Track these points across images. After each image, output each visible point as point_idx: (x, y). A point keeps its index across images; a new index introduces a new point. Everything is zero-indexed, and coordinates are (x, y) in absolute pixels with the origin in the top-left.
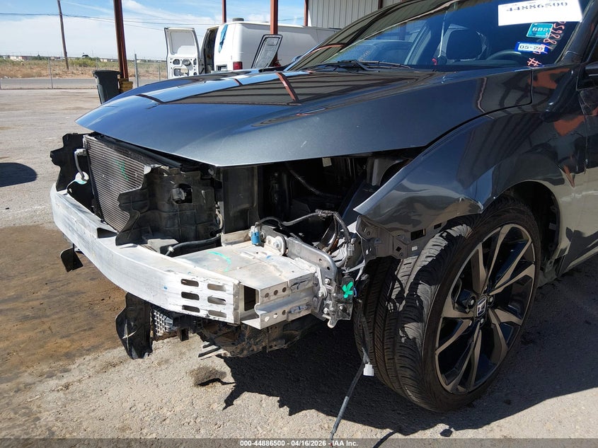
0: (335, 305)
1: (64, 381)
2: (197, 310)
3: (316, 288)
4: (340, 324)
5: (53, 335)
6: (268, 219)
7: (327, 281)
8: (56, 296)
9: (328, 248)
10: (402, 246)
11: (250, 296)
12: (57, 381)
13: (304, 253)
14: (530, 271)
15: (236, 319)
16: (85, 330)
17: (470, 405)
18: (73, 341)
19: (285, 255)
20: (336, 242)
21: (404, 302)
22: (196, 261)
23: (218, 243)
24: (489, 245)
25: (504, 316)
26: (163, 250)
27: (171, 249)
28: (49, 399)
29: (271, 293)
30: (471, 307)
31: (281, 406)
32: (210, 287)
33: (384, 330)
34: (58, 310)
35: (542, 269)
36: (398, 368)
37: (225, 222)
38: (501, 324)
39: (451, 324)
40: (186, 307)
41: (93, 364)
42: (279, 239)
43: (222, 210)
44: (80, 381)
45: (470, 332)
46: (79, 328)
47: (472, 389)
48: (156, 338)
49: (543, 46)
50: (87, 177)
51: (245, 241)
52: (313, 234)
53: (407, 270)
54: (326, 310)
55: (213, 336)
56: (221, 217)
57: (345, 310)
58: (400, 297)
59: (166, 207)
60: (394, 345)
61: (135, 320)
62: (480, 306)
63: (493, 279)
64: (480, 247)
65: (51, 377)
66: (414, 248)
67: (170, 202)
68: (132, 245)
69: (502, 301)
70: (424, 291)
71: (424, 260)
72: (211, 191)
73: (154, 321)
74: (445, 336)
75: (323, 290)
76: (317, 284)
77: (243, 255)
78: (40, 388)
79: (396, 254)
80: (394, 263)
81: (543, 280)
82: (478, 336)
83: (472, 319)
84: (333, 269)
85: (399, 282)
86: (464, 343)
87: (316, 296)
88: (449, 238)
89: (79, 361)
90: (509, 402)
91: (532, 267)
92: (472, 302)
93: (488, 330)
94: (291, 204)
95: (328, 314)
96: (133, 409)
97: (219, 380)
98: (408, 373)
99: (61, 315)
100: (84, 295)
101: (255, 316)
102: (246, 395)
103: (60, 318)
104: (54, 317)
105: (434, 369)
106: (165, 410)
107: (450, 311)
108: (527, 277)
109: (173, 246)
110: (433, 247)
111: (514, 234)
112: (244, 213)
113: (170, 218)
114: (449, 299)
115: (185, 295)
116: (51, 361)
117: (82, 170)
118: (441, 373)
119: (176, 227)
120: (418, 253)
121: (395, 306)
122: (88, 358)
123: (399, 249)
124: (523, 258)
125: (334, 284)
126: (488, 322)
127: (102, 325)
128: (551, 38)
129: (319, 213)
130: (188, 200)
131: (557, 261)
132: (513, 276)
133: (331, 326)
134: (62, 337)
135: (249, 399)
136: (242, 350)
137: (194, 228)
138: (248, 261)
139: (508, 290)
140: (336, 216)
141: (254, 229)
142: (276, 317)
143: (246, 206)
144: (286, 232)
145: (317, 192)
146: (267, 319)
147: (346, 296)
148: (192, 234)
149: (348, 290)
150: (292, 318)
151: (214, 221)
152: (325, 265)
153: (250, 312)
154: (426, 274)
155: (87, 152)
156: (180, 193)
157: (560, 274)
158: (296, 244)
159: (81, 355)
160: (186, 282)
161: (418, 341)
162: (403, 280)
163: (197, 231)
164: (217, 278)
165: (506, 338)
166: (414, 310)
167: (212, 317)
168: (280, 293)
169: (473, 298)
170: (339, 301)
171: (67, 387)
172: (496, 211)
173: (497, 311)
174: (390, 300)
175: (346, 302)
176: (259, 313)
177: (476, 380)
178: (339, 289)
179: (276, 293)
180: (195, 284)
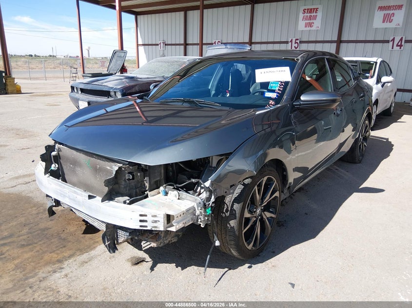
0: (204, 218)
1: (63, 273)
2: (146, 227)
3: (194, 212)
4: (206, 225)
5: (44, 252)
6: (169, 183)
7: (200, 208)
8: (34, 232)
9: (197, 194)
10: (227, 191)
11: (169, 218)
12: (59, 274)
13: (188, 198)
14: (277, 194)
15: (164, 229)
16: (62, 248)
17: (258, 255)
18: (58, 254)
19: (179, 199)
20: (200, 191)
21: (229, 212)
22: (142, 206)
23: (147, 197)
24: (260, 186)
25: (268, 215)
26: (125, 202)
27: (128, 202)
28: (60, 282)
29: (179, 216)
30: (255, 212)
31: (177, 267)
32: (153, 216)
33: (221, 226)
34: (40, 239)
35: (282, 192)
36: (228, 241)
37: (150, 187)
38: (267, 218)
39: (248, 220)
40: (141, 226)
41: (74, 263)
42: (176, 192)
43: (148, 181)
44: (71, 272)
45: (255, 222)
46: (57, 247)
47: (258, 248)
48: (118, 243)
49: (276, 94)
50: (57, 166)
51: (158, 194)
52: (190, 188)
53: (229, 200)
54: (199, 220)
55: (146, 239)
56: (147, 185)
57: (208, 219)
58: (227, 210)
59: (123, 183)
60: (226, 231)
61: (109, 235)
62: (258, 211)
63: (263, 199)
64: (256, 187)
65: (55, 272)
66: (231, 191)
67: (125, 180)
68: (107, 201)
69: (266, 208)
70: (237, 207)
71: (235, 195)
72: (142, 173)
73: (117, 235)
74: (246, 225)
75: (198, 213)
76: (195, 210)
77: (160, 201)
78: (52, 278)
79: (225, 194)
80: (223, 197)
81: (283, 197)
82: (258, 224)
83: (255, 217)
84: (202, 203)
85: (226, 204)
86: (253, 228)
87: (195, 215)
88: (244, 184)
89: (66, 263)
90: (274, 252)
91: (278, 192)
92: (255, 210)
93: (262, 221)
94: (177, 176)
95: (201, 222)
96: (105, 280)
97: (144, 261)
98: (233, 243)
99: (43, 242)
100: (51, 230)
101: (172, 226)
102: (159, 265)
103: (44, 243)
104: (40, 243)
105: (242, 240)
106: (122, 278)
107: (247, 215)
108: (276, 197)
109: (128, 200)
110: (239, 189)
111: (269, 180)
112: (156, 182)
113: (125, 187)
114: (246, 210)
115: (141, 221)
116: (51, 265)
117: (55, 163)
118: (246, 241)
119: (128, 191)
120: (233, 193)
121: (225, 215)
122: (70, 261)
123: (226, 192)
124: (274, 189)
125: (203, 209)
126: (262, 218)
127: (69, 244)
128: (279, 90)
129: (193, 180)
130: (133, 179)
131: (289, 188)
132: (270, 197)
133: (203, 227)
134: (51, 253)
135: (160, 267)
136: (161, 243)
137: (135, 191)
138: (164, 204)
139: (269, 203)
140: (200, 181)
141: (162, 188)
142: (181, 225)
143: (158, 179)
144: (177, 189)
145: (190, 170)
146: (177, 227)
147: (208, 214)
148: (134, 193)
149: (209, 211)
150: (186, 225)
151: (144, 186)
152: (198, 202)
153: (169, 225)
154: (237, 200)
155: (59, 153)
156: (129, 176)
157: (291, 193)
158: (184, 194)
159: (66, 260)
160: (141, 215)
161: (236, 228)
162: (228, 204)
163: (136, 192)
164: (154, 212)
165: (270, 225)
166: (233, 215)
167: (153, 229)
168: (182, 215)
169: (255, 208)
170: (206, 216)
171: (66, 275)
172: (261, 172)
173: (265, 212)
174: (223, 213)
175: (208, 216)
176: (174, 224)
177: (259, 244)
178: (205, 211)
179: (180, 215)
180: (146, 216)
